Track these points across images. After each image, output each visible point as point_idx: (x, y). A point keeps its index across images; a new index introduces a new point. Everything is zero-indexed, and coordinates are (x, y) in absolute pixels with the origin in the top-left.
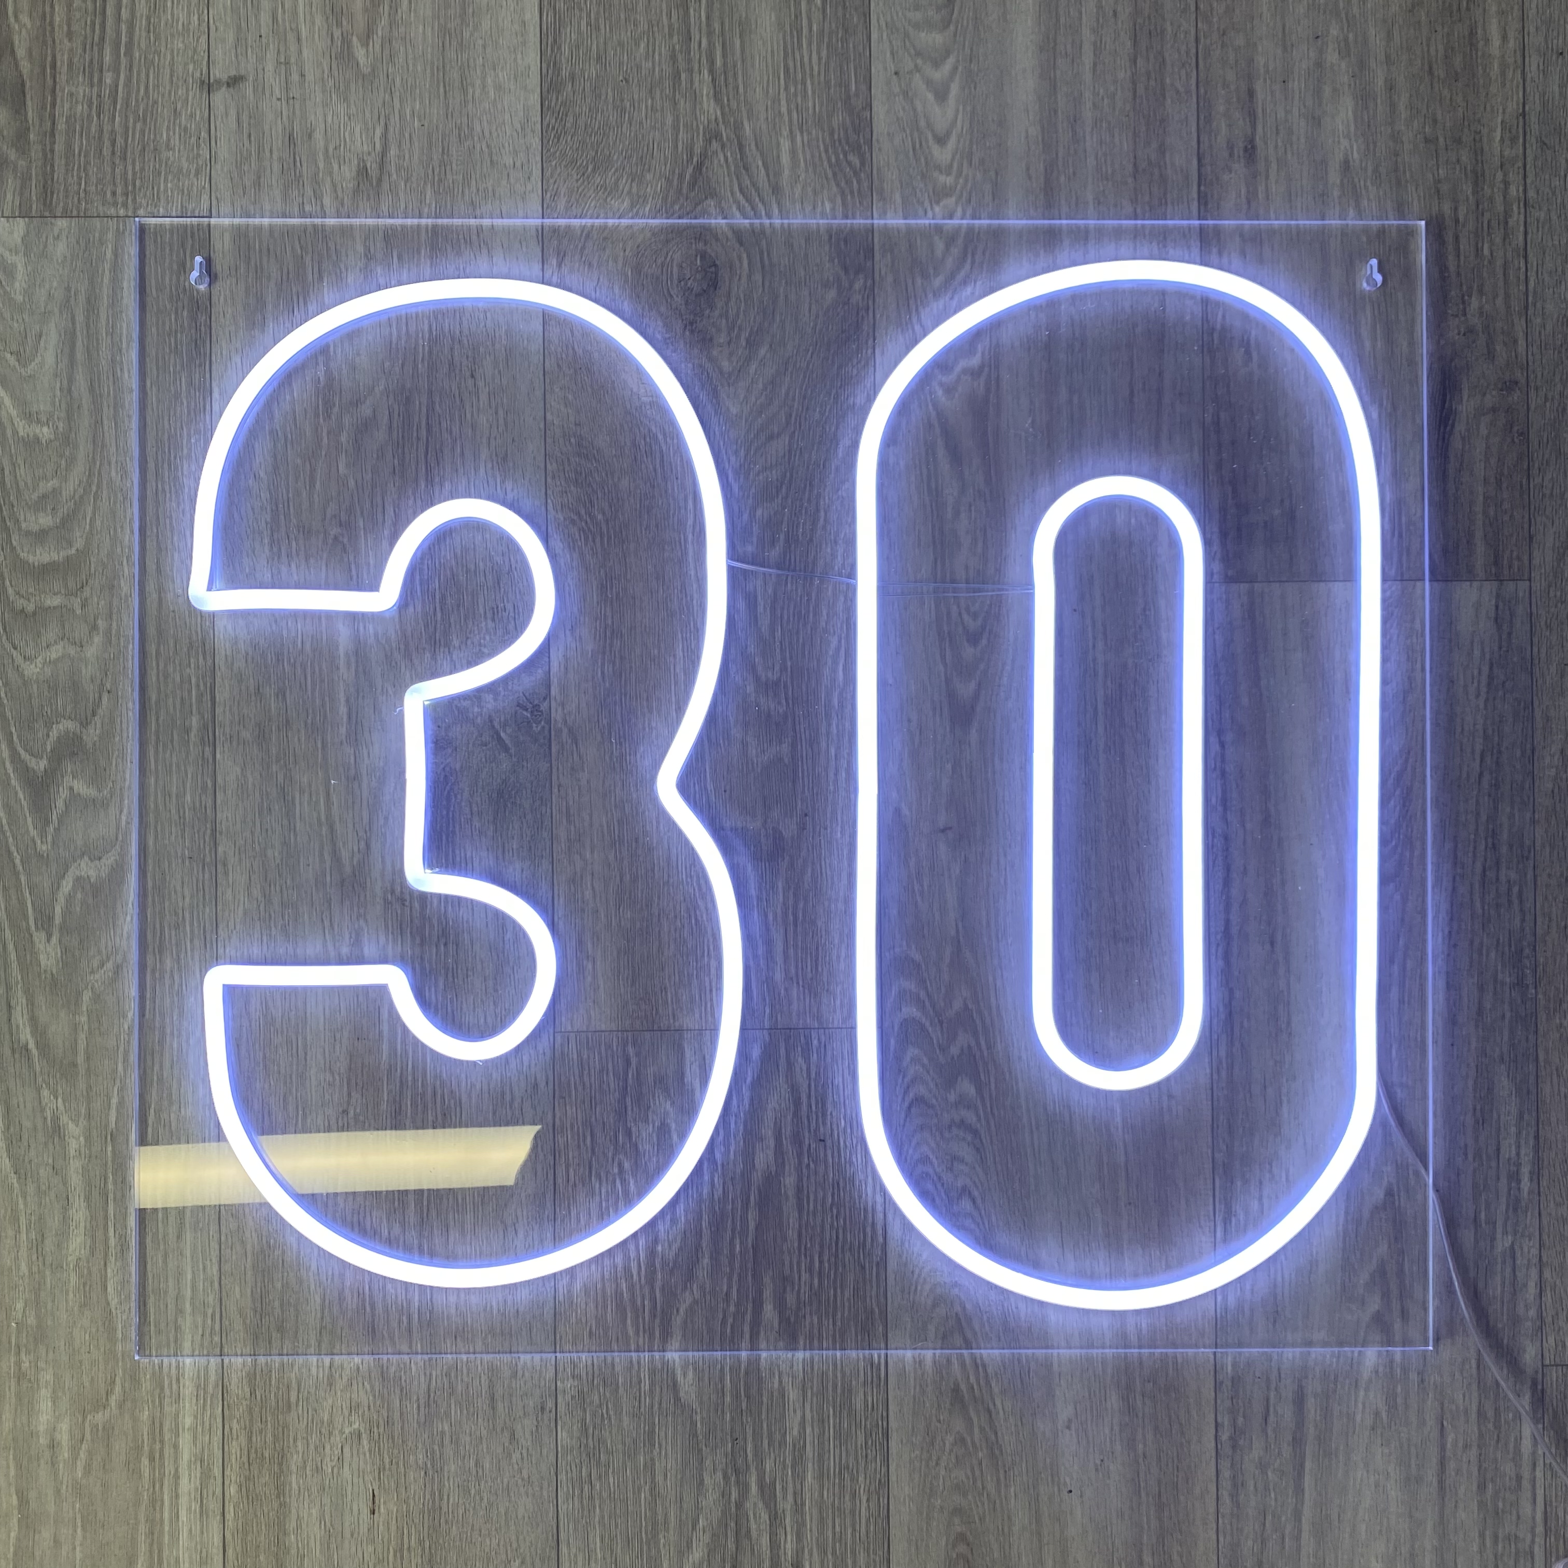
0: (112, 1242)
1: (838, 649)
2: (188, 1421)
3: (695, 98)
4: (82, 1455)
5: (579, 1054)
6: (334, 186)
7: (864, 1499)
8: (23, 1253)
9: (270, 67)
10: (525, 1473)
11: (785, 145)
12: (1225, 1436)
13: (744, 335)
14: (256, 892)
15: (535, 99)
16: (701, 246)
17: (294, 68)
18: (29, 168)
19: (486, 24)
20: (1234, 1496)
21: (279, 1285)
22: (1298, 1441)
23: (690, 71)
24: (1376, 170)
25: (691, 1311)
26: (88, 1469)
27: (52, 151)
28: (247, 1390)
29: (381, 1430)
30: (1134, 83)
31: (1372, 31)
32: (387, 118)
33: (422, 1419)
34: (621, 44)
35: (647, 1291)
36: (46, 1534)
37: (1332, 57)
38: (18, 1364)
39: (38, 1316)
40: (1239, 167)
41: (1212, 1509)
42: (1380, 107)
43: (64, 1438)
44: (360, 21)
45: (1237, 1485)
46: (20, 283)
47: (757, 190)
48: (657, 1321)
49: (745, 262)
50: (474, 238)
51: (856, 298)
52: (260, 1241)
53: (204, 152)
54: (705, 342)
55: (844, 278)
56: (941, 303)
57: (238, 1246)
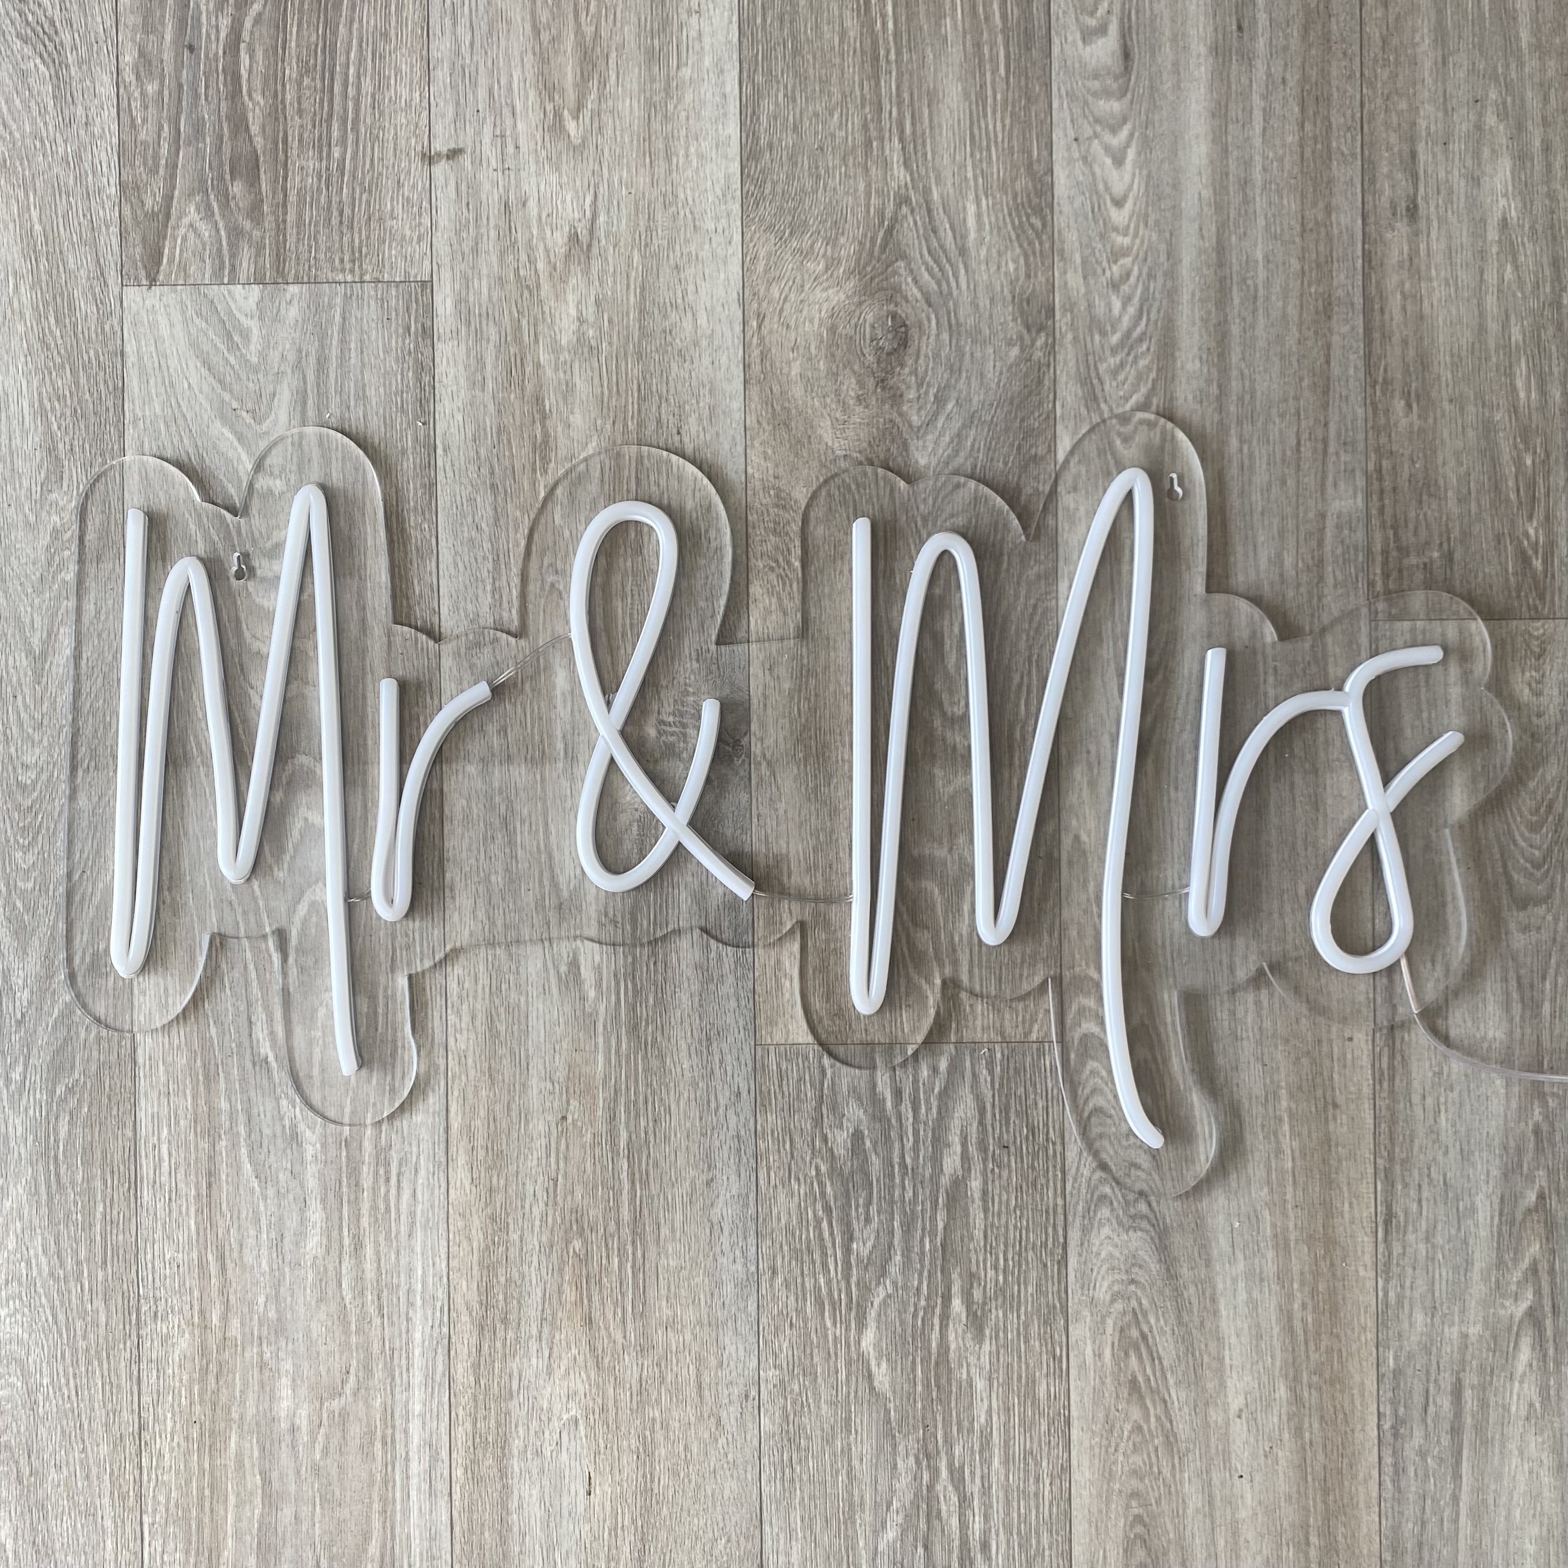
0: (347, 1241)
1: (1020, 686)
2: (417, 1408)
3: (886, 164)
4: (320, 1438)
5: (778, 1065)
6: (547, 251)
7: (1047, 1482)
8: (264, 1251)
9: (487, 140)
10: (730, 1456)
11: (971, 209)
12: (1387, 1426)
13: (933, 391)
14: (481, 914)
15: (735, 167)
16: (892, 307)
17: (509, 140)
18: (263, 238)
19: (688, 98)
20: (1396, 1481)
21: (502, 1280)
22: (1456, 1431)
23: (882, 139)
24: (1532, 228)
25: (884, 1303)
26: (325, 1452)
27: (285, 221)
28: (472, 1379)
29: (597, 1417)
30: (1301, 146)
31: (1529, 94)
32: (596, 186)
33: (635, 1407)
34: (816, 115)
35: (843, 1285)
36: (287, 1513)
37: (1491, 120)
38: (261, 1355)
39: (278, 1311)
40: (1402, 227)
41: (1375, 1494)
42: (1537, 168)
43: (303, 1423)
44: (571, 95)
45: (1399, 1470)
46: (255, 344)
47: (945, 251)
48: (853, 1314)
49: (934, 322)
50: (679, 301)
51: (1038, 354)
52: (486, 1238)
53: (426, 221)
54: (896, 398)
55: (1026, 337)
56: (1118, 359)
57: (465, 1244)
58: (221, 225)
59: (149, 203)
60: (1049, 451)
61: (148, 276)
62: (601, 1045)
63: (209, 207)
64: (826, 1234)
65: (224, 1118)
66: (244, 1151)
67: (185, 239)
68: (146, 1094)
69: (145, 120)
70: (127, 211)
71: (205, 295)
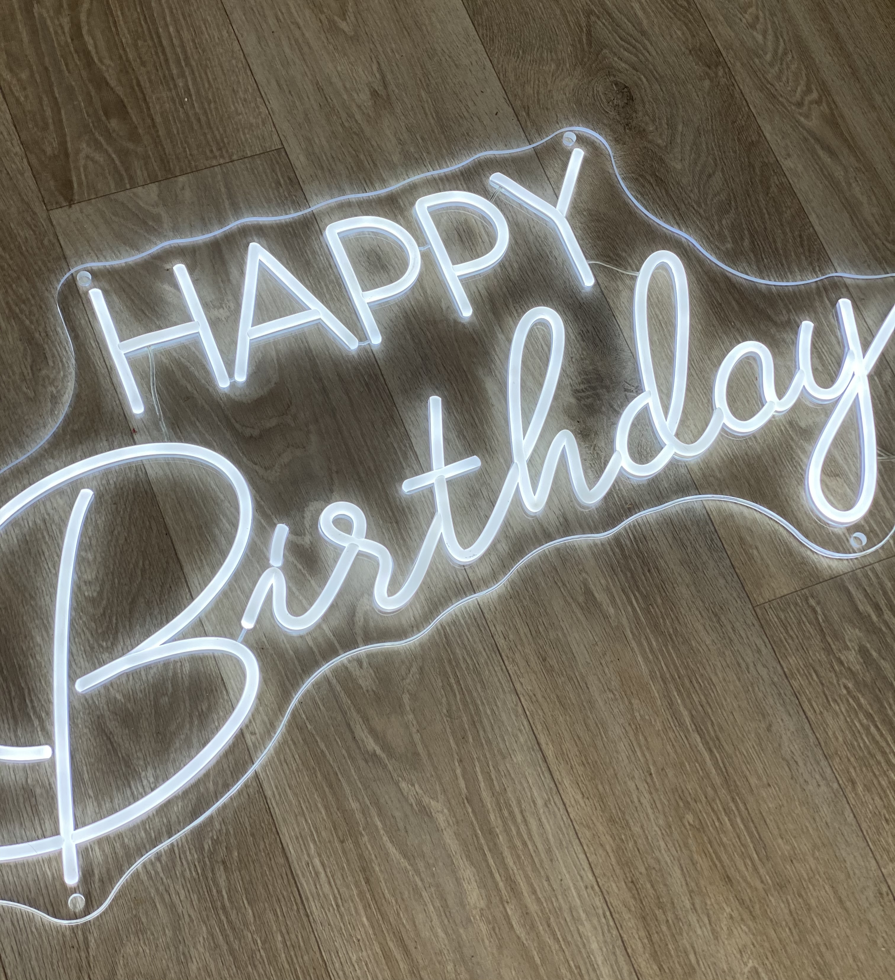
0: (501, 885)
5: (778, 618)
6: (359, 107)
9: (287, 48)
11: (637, 7)
13: (664, 121)
15: (467, 22)
16: (612, 78)
17: (303, 45)
18: (146, 151)
21: (643, 870)
27: (158, 136)
28: (655, 967)
29: (771, 959)
32: (377, 58)
33: (797, 938)
44: (335, 7)
47: (631, 36)
49: (644, 80)
50: (466, 114)
51: (723, 81)
52: (614, 840)
53: (263, 109)
54: (642, 133)
55: (709, 71)
56: (777, 68)
57: (601, 851)
58: (110, 150)
59: (49, 151)
60: (760, 136)
61: (66, 199)
62: (636, 649)
63: (96, 141)
64: (878, 737)
65: (358, 816)
66: (385, 838)
67: (85, 167)
68: (284, 820)
69: (26, 97)
70: (34, 161)
71: (116, 200)
